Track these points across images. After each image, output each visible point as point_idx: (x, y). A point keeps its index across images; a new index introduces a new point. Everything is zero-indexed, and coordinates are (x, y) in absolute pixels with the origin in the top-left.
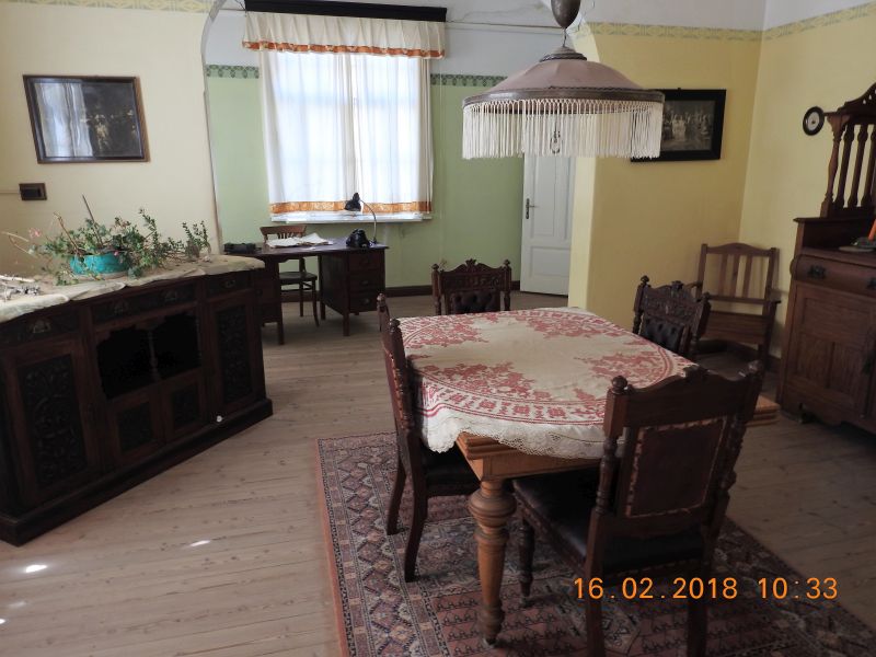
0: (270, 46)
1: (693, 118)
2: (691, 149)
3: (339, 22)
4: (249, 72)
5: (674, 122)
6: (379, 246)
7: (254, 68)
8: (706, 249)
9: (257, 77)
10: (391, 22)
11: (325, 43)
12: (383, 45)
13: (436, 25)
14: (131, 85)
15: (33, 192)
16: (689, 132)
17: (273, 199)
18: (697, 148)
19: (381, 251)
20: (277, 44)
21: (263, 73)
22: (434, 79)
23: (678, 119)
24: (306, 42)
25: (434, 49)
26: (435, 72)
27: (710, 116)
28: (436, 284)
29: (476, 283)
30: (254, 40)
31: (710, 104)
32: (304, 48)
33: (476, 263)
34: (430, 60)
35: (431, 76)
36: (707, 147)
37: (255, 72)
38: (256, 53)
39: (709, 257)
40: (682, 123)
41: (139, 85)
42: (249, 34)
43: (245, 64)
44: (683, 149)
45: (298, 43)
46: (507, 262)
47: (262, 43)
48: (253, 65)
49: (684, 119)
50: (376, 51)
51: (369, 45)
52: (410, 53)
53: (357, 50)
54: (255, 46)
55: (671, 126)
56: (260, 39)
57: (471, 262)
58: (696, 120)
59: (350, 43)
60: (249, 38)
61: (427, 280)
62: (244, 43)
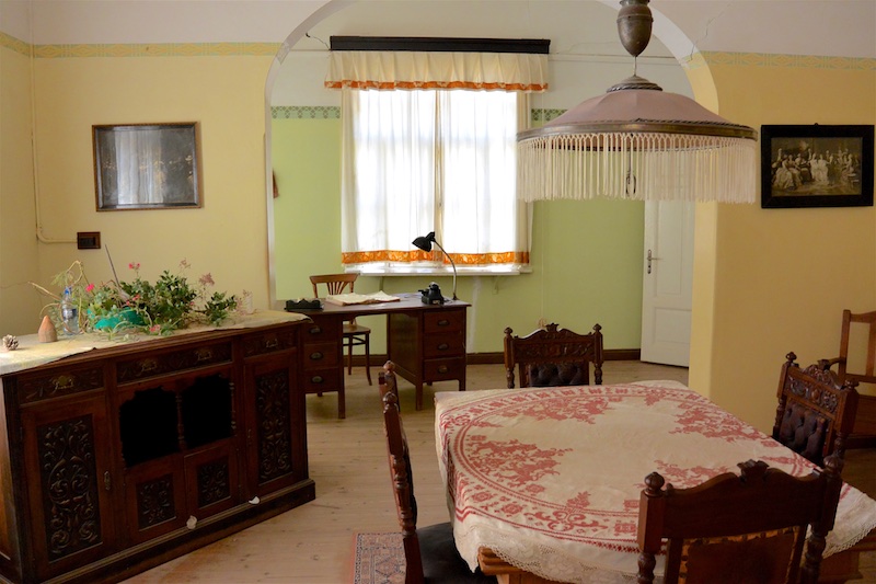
0: (354, 85)
1: (836, 158)
2: (835, 193)
3: (429, 57)
4: (329, 112)
5: (812, 162)
6: (458, 303)
7: (335, 108)
8: (849, 317)
9: (338, 117)
10: (486, 55)
11: (413, 79)
12: (477, 79)
13: (537, 57)
14: (192, 130)
15: (89, 241)
16: (833, 173)
17: (345, 248)
18: (844, 193)
19: (463, 309)
20: (361, 83)
21: (344, 113)
22: (535, 114)
23: (817, 158)
24: (392, 79)
25: (535, 83)
26: (536, 107)
27: (858, 155)
28: (509, 351)
29: (558, 353)
30: (336, 80)
31: (858, 141)
32: (390, 86)
33: (559, 329)
34: (531, 94)
35: (533, 111)
36: (857, 191)
37: (337, 110)
38: (337, 93)
39: (854, 325)
40: (822, 163)
41: (199, 130)
42: (332, 74)
43: (325, 105)
44: (826, 193)
45: (384, 80)
46: (598, 327)
47: (345, 81)
48: (334, 105)
49: (825, 158)
50: (469, 86)
51: (462, 80)
52: (509, 88)
53: (450, 86)
54: (338, 85)
55: (809, 167)
56: (343, 78)
57: (553, 327)
58: (840, 159)
59: (440, 79)
60: (332, 77)
61: (499, 346)
62: (326, 84)
